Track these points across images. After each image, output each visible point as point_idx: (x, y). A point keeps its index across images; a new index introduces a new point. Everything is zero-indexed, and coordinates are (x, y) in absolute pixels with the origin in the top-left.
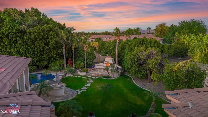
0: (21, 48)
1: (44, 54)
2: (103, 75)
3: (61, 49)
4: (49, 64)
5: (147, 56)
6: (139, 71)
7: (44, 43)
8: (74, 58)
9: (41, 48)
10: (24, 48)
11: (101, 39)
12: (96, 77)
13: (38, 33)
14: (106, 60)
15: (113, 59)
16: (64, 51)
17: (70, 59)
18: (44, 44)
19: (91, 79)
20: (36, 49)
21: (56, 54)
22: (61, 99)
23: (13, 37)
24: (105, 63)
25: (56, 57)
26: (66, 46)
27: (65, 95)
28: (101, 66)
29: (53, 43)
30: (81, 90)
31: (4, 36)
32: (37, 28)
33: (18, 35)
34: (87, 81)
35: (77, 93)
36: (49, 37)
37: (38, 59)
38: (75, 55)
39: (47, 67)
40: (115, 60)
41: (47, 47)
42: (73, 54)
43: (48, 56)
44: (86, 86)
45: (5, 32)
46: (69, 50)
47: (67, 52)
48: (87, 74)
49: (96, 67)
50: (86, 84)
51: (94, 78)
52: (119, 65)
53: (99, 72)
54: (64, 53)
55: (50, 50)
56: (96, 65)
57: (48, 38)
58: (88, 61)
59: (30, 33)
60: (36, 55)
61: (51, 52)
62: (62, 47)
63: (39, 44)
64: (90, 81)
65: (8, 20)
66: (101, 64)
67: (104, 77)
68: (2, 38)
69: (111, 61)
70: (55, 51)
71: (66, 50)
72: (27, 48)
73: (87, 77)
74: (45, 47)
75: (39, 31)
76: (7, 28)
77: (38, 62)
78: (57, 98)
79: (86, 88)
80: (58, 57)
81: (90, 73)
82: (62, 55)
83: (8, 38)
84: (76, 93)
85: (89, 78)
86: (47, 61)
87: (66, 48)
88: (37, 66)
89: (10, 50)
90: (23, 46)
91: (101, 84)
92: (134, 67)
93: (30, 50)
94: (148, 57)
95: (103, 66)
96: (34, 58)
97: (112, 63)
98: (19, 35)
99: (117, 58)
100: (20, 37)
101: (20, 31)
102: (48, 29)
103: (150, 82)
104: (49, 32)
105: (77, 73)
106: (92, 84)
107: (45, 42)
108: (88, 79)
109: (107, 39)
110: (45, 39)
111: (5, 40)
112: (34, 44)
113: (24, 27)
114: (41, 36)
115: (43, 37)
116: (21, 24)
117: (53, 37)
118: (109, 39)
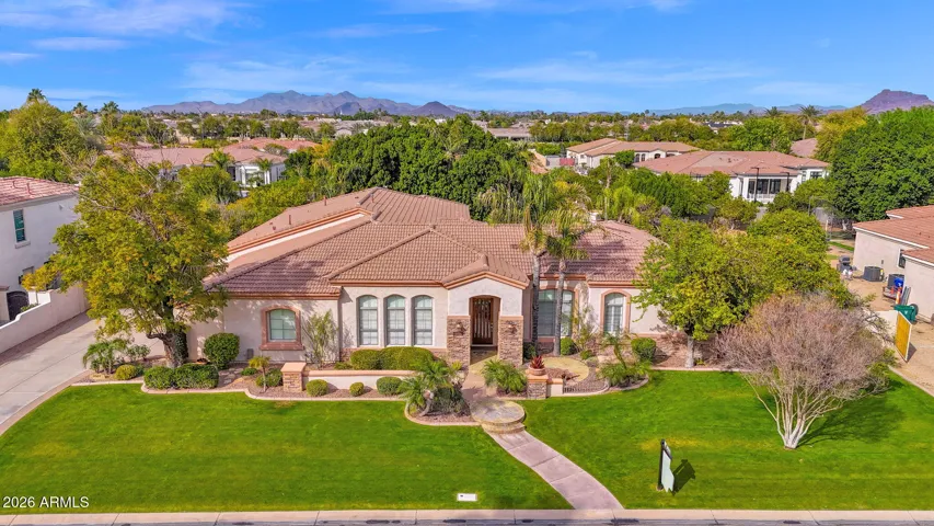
11: (638, 155)
13: (470, 165)
20: (464, 190)
23: (433, 172)
31: (422, 170)
33: (440, 168)
36: (486, 171)
45: (423, 163)
57: (484, 174)
59: (457, 165)
72: (451, 189)
75: (471, 162)
76: (426, 159)
83: (426, 173)
93: (455, 194)
100: (443, 171)
101: (444, 163)
102: (484, 158)
104: (487, 164)
109: (657, 156)
110: (479, 175)
111: (422, 176)
112: (461, 182)
113: (448, 155)
114: (473, 172)
115: (476, 173)
116: (444, 149)
117: (491, 172)
118: (667, 156)
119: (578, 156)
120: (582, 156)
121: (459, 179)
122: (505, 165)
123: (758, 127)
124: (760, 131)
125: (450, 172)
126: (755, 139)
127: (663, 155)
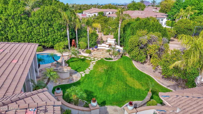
0: (27, 29)
1: (49, 34)
2: (105, 57)
3: (65, 30)
4: (54, 45)
5: (148, 40)
6: (139, 54)
7: (48, 24)
8: (77, 38)
9: (46, 29)
10: (29, 29)
11: (104, 13)
12: (98, 58)
13: (42, 15)
14: (108, 41)
15: (115, 40)
16: (68, 32)
17: (73, 40)
18: (49, 26)
19: (94, 60)
20: (41, 30)
21: (60, 35)
22: (67, 81)
23: (18, 19)
24: (107, 44)
25: (60, 38)
26: (69, 27)
27: (71, 77)
28: (103, 47)
29: (57, 24)
30: (85, 72)
31: (10, 17)
32: (41, 10)
34: (90, 63)
35: (82, 75)
36: (53, 18)
37: (43, 40)
38: (78, 35)
39: (52, 48)
40: (116, 41)
41: (52, 29)
42: (77, 34)
43: (53, 37)
44: (89, 68)
45: (10, 13)
46: (73, 31)
47: (70, 33)
48: (90, 56)
49: (99, 48)
50: (89, 65)
51: (97, 60)
52: (121, 46)
53: (101, 53)
54: (68, 34)
55: (55, 32)
56: (99, 45)
57: (52, 20)
58: (91, 41)
59: (34, 14)
60: (41, 36)
61: (55, 33)
62: (66, 28)
63: (43, 25)
64: (93, 63)
65: (12, 2)
66: (103, 45)
67: (106, 59)
68: (8, 20)
69: (113, 42)
70: (59, 32)
71: (69, 31)
72: (32, 29)
73: (90, 58)
74: (49, 29)
75: (43, 13)
76: (12, 10)
77: (44, 43)
78: (64, 81)
79: (90, 70)
80: (62, 37)
81: (93, 54)
82: (66, 36)
83: (13, 20)
84: (80, 75)
85: (92, 59)
86: (52, 42)
87: (69, 30)
88: (43, 46)
89: (17, 31)
90: (28, 28)
91: (103, 66)
92: (135, 50)
93: (35, 32)
94: (149, 42)
95: (105, 47)
96: (40, 38)
97: (114, 44)
98: (23, 16)
99: (119, 39)
100: (25, 19)
101: (25, 13)
102: (51, 10)
103: (149, 65)
104: (53, 14)
105: (81, 54)
106: (95, 66)
107: (50, 23)
108: (91, 61)
109: (109, 13)
110: (49, 20)
111: (11, 21)
112: (39, 25)
113: (28, 8)
114: (45, 18)
115: (47, 19)
116: (25, 4)
117: (56, 19)
118: (112, 13)
119: (87, 13)
120: (88, 13)
121: (37, 23)
122: (64, 14)
123: (136, 5)
124: (137, 6)
125: (30, 19)
126: (136, 8)
127: (111, 13)
